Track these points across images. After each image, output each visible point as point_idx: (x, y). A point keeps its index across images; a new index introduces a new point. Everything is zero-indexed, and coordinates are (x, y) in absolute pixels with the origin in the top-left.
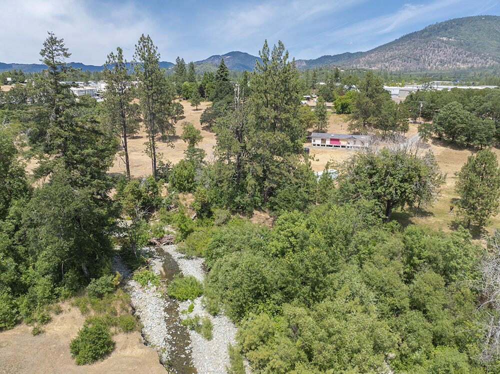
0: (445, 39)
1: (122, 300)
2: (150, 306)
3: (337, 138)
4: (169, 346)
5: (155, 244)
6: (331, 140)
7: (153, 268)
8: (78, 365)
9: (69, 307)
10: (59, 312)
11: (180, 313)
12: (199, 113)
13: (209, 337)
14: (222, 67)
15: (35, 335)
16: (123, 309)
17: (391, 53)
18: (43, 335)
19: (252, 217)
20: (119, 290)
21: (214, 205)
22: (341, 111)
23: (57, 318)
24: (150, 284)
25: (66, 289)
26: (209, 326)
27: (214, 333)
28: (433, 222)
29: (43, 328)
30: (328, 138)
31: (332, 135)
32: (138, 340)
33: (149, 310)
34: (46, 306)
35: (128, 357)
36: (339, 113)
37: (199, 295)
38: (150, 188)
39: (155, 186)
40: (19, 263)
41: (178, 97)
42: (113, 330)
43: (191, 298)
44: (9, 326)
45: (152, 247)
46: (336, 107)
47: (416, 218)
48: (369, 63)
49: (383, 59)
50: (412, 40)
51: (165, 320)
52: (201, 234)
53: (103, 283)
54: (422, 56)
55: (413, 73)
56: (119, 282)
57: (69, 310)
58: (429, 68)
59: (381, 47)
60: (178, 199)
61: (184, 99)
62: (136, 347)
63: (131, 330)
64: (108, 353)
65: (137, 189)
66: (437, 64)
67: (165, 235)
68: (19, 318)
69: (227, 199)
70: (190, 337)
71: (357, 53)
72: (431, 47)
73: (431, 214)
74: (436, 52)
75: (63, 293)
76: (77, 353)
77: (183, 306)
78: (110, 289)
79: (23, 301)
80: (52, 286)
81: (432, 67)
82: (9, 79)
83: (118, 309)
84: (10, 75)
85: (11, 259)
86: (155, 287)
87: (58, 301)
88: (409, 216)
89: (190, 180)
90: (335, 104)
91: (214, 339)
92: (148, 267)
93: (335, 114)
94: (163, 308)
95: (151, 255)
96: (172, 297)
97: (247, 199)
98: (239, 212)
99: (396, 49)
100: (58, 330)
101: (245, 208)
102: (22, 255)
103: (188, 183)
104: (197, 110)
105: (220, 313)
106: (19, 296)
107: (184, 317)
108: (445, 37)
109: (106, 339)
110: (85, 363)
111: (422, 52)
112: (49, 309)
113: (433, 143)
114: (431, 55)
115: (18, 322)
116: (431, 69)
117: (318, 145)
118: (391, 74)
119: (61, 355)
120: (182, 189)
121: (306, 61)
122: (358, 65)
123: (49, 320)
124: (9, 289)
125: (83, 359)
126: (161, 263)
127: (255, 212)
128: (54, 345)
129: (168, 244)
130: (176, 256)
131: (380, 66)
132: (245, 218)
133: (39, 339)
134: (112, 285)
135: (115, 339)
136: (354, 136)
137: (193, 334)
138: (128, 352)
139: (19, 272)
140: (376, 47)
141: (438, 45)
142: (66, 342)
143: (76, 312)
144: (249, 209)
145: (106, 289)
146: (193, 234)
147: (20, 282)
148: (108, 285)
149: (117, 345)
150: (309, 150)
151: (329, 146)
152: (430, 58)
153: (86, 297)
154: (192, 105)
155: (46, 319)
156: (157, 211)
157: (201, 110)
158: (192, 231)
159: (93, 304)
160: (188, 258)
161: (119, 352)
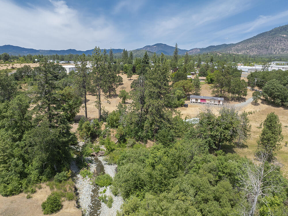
0: (285, 36)
1: (70, 184)
2: (85, 189)
3: (204, 99)
4: (90, 209)
5: (94, 156)
6: (201, 100)
7: (91, 169)
8: (44, 214)
9: (45, 186)
10: (40, 188)
11: (99, 193)
12: (131, 82)
13: (110, 207)
14: (146, 56)
15: (28, 198)
16: (70, 189)
17: (250, 45)
18: (31, 199)
19: (147, 143)
20: (70, 179)
21: (127, 136)
22: (210, 82)
23: (39, 191)
24: (87, 177)
25: (45, 177)
26: (111, 201)
27: (113, 205)
28: (246, 152)
29: (32, 195)
30: (199, 99)
31: (202, 97)
32: (74, 205)
33: (84, 190)
34: (35, 185)
35: (68, 213)
36: (209, 83)
37: (110, 184)
38: (95, 126)
39: (98, 125)
40: (25, 163)
41: (122, 72)
42: (63, 199)
43: (106, 186)
44: (17, 193)
45: (93, 157)
46: (207, 80)
47: (237, 149)
48: (237, 50)
49: (246, 48)
50: (264, 36)
51: (91, 196)
52: (118, 151)
53: (62, 175)
54: (270, 46)
55: (264, 56)
56: (70, 175)
57: (45, 187)
58: (274, 53)
59: (245, 41)
60: (110, 131)
61: (125, 73)
62: (72, 208)
63: (72, 199)
64: (58, 210)
65: (88, 126)
66: (280, 50)
67: (100, 151)
68: (22, 190)
69: (135, 133)
70: (101, 205)
71: (230, 44)
72: (276, 40)
73: (247, 146)
74: (279, 43)
75: (43, 179)
76: (44, 209)
77: (101, 190)
78: (65, 178)
79: (24, 182)
80: (38, 175)
81: (276, 53)
82: (36, 60)
83: (68, 189)
84: (37, 57)
85: (21, 161)
86: (89, 179)
87: (40, 183)
88: (234, 147)
89: (117, 122)
90: (207, 78)
91: (113, 207)
92: (88, 168)
93: (207, 84)
94: (92, 190)
95: (91, 162)
96: (97, 184)
97: (144, 134)
98: (140, 141)
99: (254, 42)
100: (38, 197)
101: (143, 139)
102: (26, 159)
103: (116, 123)
104: (130, 80)
105: (119, 195)
106: (23, 179)
107: (100, 195)
108: (285, 34)
109: (58, 203)
110: (47, 214)
111: (270, 44)
112: (36, 186)
113: (262, 103)
114: (276, 45)
115: (21, 192)
116: (275, 54)
117: (194, 102)
118: (250, 57)
119: (38, 209)
120: (113, 126)
121: (200, 49)
122: (231, 51)
123: (35, 192)
124: (19, 175)
125: (46, 212)
126: (96, 166)
127: (148, 141)
128: (36, 204)
129: (101, 156)
130: (103, 163)
131: (244, 52)
132: (143, 144)
133: (30, 200)
134: (67, 177)
135: (63, 203)
136: (214, 98)
137: (103, 204)
138: (68, 210)
139: (24, 167)
140: (242, 41)
141: (280, 39)
142: (41, 203)
143: (48, 189)
144: (145, 139)
145: (63, 178)
146: (114, 152)
147: (24, 172)
148: (64, 176)
149: (64, 207)
150: (188, 105)
151: (200, 103)
152: (275, 47)
153: (54, 182)
154: (128, 77)
155: (34, 191)
156: (98, 137)
157: (132, 80)
158: (114, 149)
159: (56, 185)
160: (109, 164)
161: (64, 210)
